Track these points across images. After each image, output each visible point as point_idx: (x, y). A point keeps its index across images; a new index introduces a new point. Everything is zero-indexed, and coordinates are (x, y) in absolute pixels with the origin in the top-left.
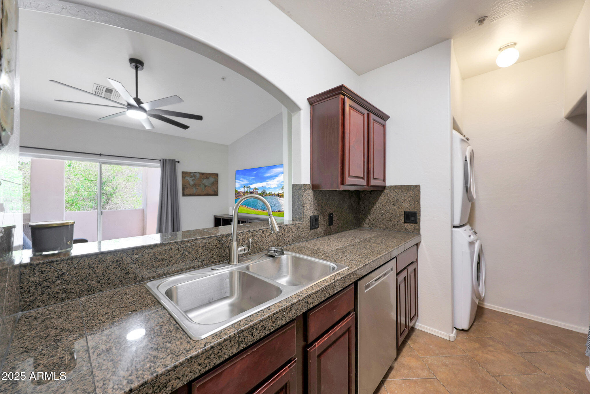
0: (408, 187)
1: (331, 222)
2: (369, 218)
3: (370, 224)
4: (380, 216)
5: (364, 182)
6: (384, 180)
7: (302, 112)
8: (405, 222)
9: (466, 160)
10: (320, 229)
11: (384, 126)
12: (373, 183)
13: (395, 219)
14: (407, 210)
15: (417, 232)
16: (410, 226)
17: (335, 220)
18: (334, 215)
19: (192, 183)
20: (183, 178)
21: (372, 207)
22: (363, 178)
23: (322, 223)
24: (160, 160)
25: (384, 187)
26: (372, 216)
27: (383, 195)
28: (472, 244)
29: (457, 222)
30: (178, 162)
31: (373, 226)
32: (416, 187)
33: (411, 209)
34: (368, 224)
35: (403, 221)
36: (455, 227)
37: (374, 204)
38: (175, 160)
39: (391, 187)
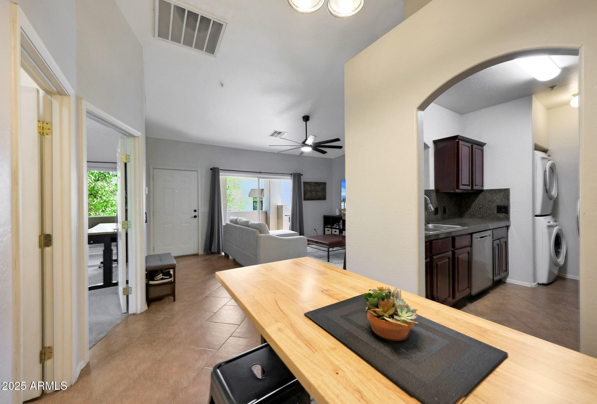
0: (500, 190)
1: (445, 212)
2: (470, 211)
3: (470, 215)
4: (478, 209)
5: (469, 188)
6: (482, 186)
7: (430, 149)
8: (498, 212)
9: (545, 171)
10: (439, 216)
11: (482, 151)
12: (475, 188)
13: (490, 211)
14: (499, 204)
15: (508, 219)
16: (502, 215)
17: (447, 210)
18: (447, 208)
19: (309, 189)
20: (304, 186)
21: (472, 203)
22: (469, 185)
23: (440, 211)
24: (291, 174)
25: (482, 191)
26: (472, 209)
27: (480, 195)
28: (550, 227)
29: (538, 212)
30: (302, 175)
31: (472, 216)
32: (507, 190)
33: (502, 204)
34: (469, 215)
35: (496, 211)
36: (536, 216)
37: (474, 201)
38: (300, 173)
39: (487, 190)
